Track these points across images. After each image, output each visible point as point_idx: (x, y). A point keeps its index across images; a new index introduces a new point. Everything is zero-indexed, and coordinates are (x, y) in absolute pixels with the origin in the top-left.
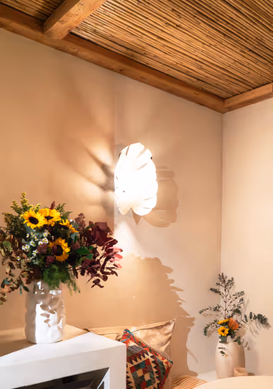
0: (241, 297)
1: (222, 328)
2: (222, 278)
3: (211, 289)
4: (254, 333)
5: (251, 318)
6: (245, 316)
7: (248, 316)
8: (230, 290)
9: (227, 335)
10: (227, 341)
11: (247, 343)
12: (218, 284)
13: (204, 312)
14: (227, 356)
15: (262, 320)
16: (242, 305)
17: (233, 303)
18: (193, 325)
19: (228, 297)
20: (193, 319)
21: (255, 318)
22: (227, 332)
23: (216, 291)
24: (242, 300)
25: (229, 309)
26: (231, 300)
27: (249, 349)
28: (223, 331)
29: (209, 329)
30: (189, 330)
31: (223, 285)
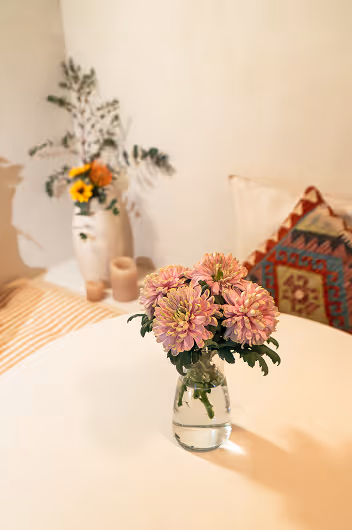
0: (113, 114)
1: (79, 183)
2: (69, 69)
3: (51, 99)
4: (145, 184)
5: (135, 155)
6: (125, 155)
7: (130, 152)
8: (90, 98)
9: (90, 198)
10: (92, 210)
11: (133, 205)
12: (63, 85)
13: (38, 152)
14: (93, 238)
15: (158, 159)
16: (117, 131)
17: (98, 127)
18: (19, 180)
19: (87, 115)
20: (18, 168)
21: (145, 155)
22: (88, 193)
23: (62, 102)
24: (116, 118)
25: (91, 138)
26: (93, 121)
27: (138, 215)
28: (81, 191)
29: (56, 184)
30: (13, 191)
31: (76, 86)
